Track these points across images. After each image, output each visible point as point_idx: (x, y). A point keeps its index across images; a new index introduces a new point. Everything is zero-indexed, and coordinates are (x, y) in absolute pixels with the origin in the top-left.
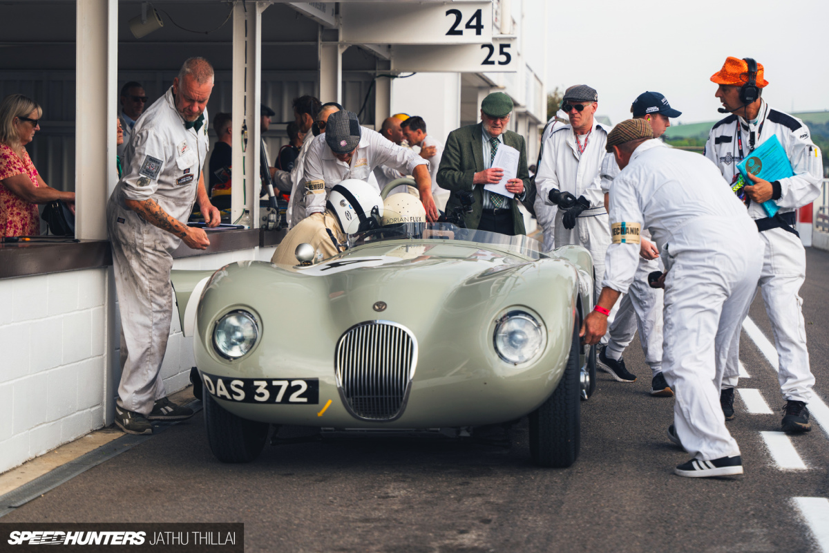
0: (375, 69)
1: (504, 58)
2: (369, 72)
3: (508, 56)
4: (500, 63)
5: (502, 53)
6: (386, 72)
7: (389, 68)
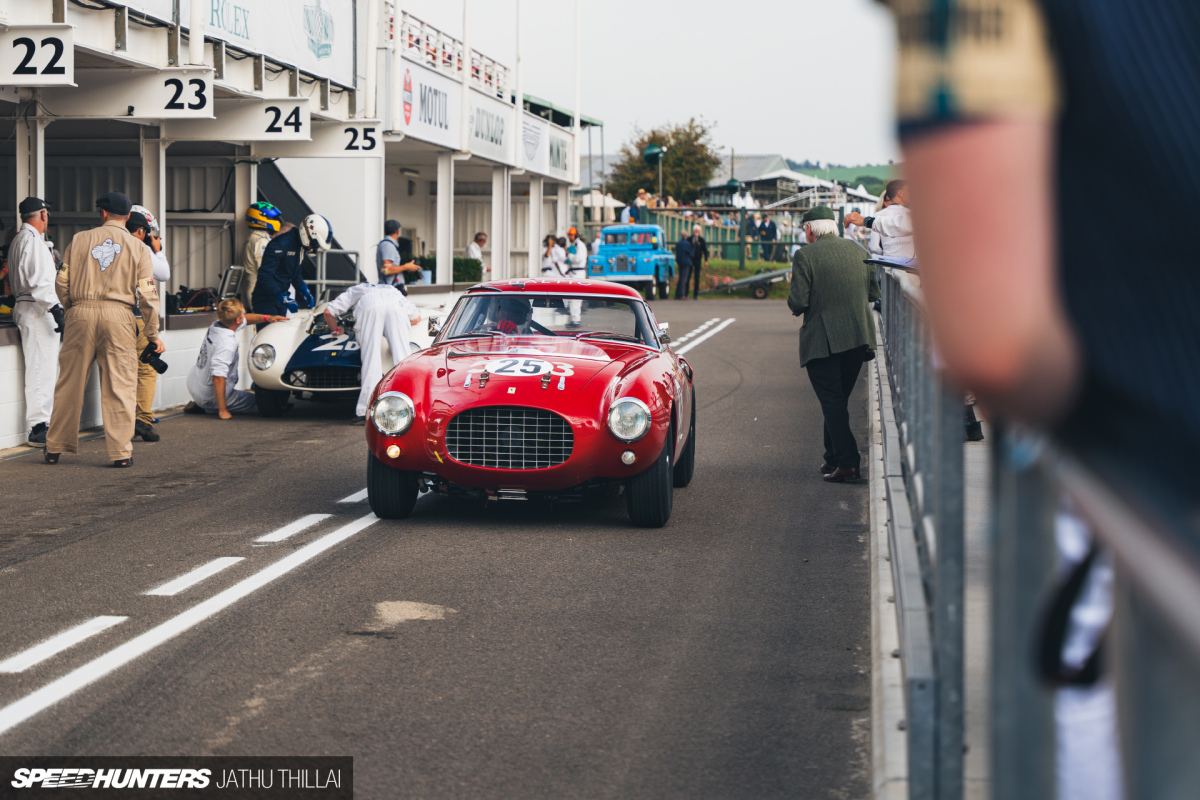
0: (234, 155)
1: (368, 143)
2: (229, 157)
3: (373, 141)
4: (364, 148)
5: (366, 137)
6: (246, 158)
7: (249, 154)
